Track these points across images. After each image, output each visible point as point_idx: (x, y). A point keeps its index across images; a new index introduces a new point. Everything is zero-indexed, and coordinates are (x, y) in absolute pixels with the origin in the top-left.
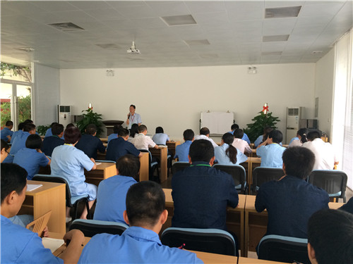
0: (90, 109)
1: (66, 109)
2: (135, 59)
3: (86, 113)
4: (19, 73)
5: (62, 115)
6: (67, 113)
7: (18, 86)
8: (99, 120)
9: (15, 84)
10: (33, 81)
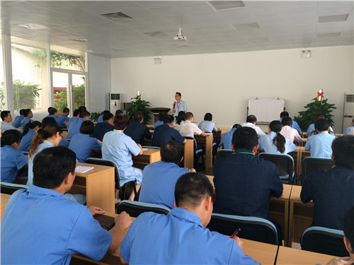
0: (138, 97)
1: (116, 97)
2: (181, 46)
3: (135, 100)
4: (75, 63)
5: (113, 102)
6: (117, 101)
7: (73, 75)
8: (146, 107)
9: (70, 73)
10: (86, 71)
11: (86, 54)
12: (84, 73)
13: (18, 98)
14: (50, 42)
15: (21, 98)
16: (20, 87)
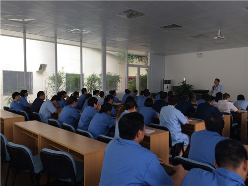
0: (184, 82)
1: (168, 82)
3: (181, 84)
4: (141, 60)
7: (141, 68)
9: (139, 67)
10: (149, 65)
11: (149, 54)
12: (147, 67)
13: (108, 83)
14: (128, 49)
15: (110, 84)
16: (110, 76)
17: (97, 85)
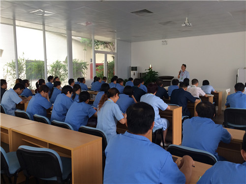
0: (150, 68)
1: (135, 69)
3: (148, 71)
4: (107, 47)
6: (135, 72)
7: (108, 55)
8: (156, 76)
9: (106, 53)
10: (116, 52)
11: (116, 41)
12: (114, 54)
14: (94, 34)
15: (77, 71)
16: (77, 63)
17: (62, 73)
